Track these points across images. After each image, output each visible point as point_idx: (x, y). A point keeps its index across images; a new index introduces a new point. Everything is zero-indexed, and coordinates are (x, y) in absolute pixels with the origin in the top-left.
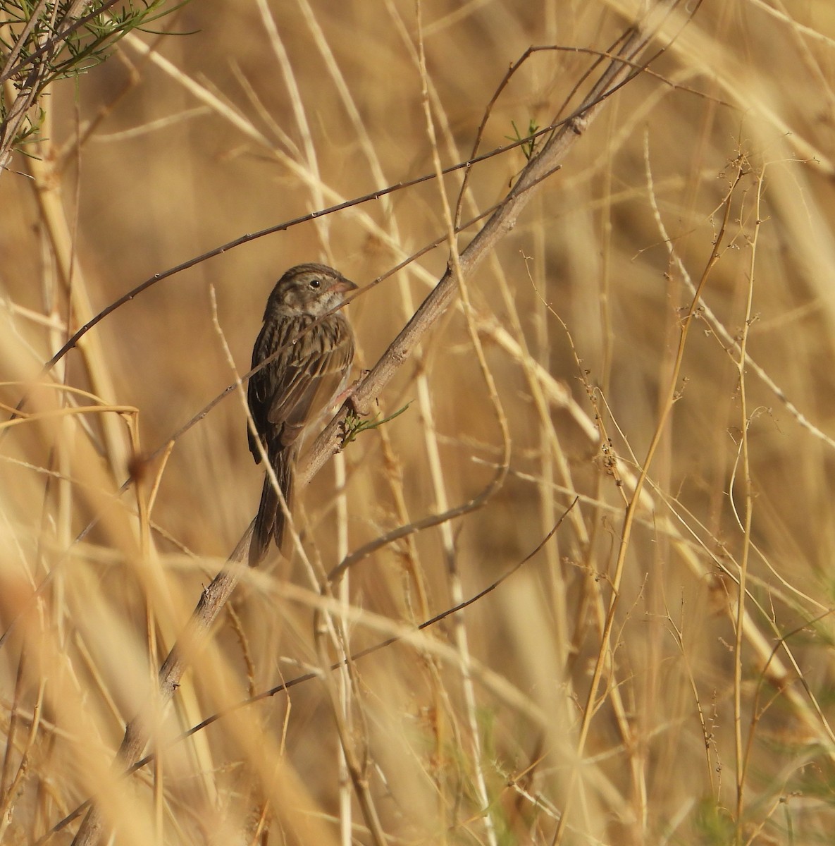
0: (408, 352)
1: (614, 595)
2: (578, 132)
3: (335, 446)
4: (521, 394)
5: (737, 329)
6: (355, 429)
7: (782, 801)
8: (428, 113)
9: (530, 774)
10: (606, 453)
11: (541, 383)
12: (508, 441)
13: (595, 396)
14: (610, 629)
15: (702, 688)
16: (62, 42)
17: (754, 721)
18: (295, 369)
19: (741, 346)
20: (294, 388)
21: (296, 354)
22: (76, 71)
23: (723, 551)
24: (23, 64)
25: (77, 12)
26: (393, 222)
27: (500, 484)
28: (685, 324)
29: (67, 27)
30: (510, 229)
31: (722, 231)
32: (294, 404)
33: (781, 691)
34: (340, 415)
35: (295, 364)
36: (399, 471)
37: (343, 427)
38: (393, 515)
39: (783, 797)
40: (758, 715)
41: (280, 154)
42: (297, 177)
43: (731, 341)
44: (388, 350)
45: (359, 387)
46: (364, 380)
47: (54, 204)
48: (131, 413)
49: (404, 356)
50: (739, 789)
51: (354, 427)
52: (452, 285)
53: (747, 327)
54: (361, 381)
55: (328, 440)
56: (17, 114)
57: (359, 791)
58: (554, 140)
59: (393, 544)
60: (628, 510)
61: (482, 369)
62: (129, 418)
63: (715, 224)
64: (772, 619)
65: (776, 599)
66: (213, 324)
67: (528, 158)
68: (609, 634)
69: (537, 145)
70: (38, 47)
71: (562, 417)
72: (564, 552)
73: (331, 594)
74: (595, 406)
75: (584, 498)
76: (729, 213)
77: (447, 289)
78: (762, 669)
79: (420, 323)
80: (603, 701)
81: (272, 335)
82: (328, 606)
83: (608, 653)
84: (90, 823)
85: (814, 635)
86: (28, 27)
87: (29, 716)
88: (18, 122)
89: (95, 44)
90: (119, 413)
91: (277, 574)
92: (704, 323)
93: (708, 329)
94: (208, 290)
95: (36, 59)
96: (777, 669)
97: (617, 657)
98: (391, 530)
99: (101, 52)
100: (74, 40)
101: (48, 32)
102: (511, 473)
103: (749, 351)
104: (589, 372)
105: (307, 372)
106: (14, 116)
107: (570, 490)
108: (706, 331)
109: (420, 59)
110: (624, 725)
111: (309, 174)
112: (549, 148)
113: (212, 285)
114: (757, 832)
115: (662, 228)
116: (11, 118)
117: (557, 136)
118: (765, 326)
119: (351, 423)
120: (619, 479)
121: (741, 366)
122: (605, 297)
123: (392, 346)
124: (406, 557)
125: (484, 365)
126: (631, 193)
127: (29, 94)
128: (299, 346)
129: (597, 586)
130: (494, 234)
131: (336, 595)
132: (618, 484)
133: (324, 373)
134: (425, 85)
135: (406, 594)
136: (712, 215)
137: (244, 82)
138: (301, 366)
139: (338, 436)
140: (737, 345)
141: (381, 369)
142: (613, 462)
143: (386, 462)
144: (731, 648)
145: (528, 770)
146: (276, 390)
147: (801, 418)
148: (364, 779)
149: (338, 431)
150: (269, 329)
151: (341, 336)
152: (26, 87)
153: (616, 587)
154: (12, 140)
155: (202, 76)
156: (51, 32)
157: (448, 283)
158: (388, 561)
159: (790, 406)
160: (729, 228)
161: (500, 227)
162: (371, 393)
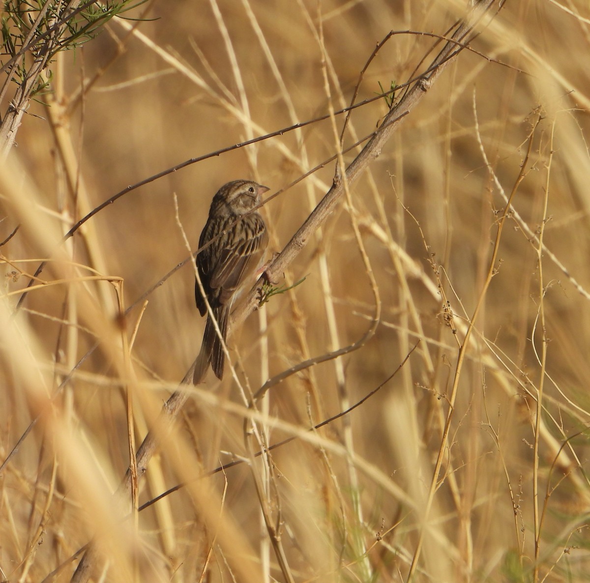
0: (306, 241)
1: (451, 409)
2: (424, 90)
3: (255, 305)
4: (388, 270)
5: (537, 226)
6: (268, 294)
7: (565, 551)
8: (325, 75)
9: (392, 532)
10: (446, 311)
11: (402, 261)
12: (379, 302)
13: (438, 271)
14: (448, 432)
15: (512, 474)
16: (64, 25)
17: (547, 497)
18: (228, 251)
19: (539, 238)
20: (228, 264)
21: (230, 241)
22: (74, 45)
23: (526, 379)
24: (38, 39)
25: (75, 4)
26: (304, 150)
27: (373, 332)
28: (501, 222)
29: (67, 15)
30: (377, 156)
31: (527, 158)
32: (228, 274)
33: (566, 476)
34: (259, 284)
35: (228, 247)
36: (303, 322)
37: (260, 292)
38: (298, 352)
39: (567, 549)
40: (550, 492)
41: (223, 102)
42: (236, 118)
43: (533, 234)
44: (292, 239)
45: (272, 264)
46: (275, 260)
47: (65, 136)
48: (119, 281)
49: (303, 243)
50: (536, 543)
51: (268, 292)
52: (336, 195)
53: (543, 225)
54: (273, 260)
55: (250, 301)
56: (33, 74)
57: (274, 543)
58: (408, 95)
59: (299, 373)
60: (460, 350)
61: (361, 252)
62: (117, 285)
63: (522, 153)
64: (561, 426)
65: (563, 411)
66: (175, 220)
67: (390, 107)
68: (447, 435)
69: (396, 98)
70: (48, 28)
71: (416, 285)
72: (416, 379)
73: (256, 408)
74: (438, 278)
75: (431, 341)
76: (532, 146)
77: (333, 198)
78: (553, 460)
79: (314, 221)
80: (443, 482)
81: (213, 228)
82: (254, 416)
83: (447, 449)
84: (84, 564)
85: (589, 438)
86: (41, 14)
87: (46, 489)
88: (34, 80)
89: (87, 26)
90: (110, 281)
91: (218, 392)
92: (514, 222)
93: (517, 226)
94: (172, 197)
95: (46, 36)
96: (564, 460)
97: (453, 451)
98: (298, 363)
99: (91, 32)
100: (73, 24)
101: (55, 17)
102: (380, 324)
103: (544, 242)
104: (434, 255)
105: (237, 253)
106: (31, 76)
107: (420, 335)
108: (515, 227)
109: (320, 38)
110: (457, 498)
111: (244, 116)
112: (404, 101)
113: (175, 193)
114: (549, 572)
115: (485, 156)
116: (29, 77)
117: (410, 92)
118: (556, 224)
119: (266, 289)
120: (455, 329)
121: (539, 252)
122: (446, 202)
123: (295, 237)
124: (307, 382)
125: (363, 250)
126: (464, 131)
127: (42, 61)
128: (232, 236)
129: (439, 402)
130: (365, 160)
131: (260, 408)
132: (454, 332)
133: (248, 253)
134: (323, 57)
135: (308, 408)
136: (520, 147)
137: (199, 52)
138: (232, 249)
139: (257, 298)
140: (536, 238)
141: (287, 252)
142: (450, 317)
143: (294, 316)
144: (532, 446)
145: (391, 529)
146: (216, 265)
147: (580, 288)
148: (277, 535)
149: (257, 295)
150: (211, 225)
151: (259, 228)
152: (39, 56)
153: (452, 403)
154: (30, 92)
155: (170, 48)
156: (57, 18)
157: (334, 193)
158: (295, 384)
159: (573, 280)
160: (532, 156)
161: (370, 155)
162: (280, 269)
